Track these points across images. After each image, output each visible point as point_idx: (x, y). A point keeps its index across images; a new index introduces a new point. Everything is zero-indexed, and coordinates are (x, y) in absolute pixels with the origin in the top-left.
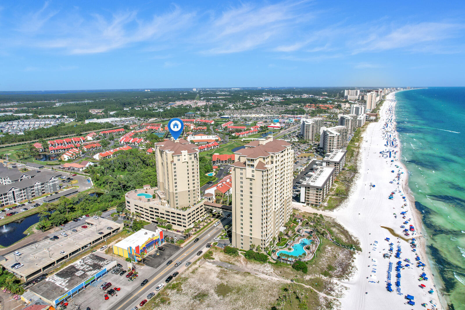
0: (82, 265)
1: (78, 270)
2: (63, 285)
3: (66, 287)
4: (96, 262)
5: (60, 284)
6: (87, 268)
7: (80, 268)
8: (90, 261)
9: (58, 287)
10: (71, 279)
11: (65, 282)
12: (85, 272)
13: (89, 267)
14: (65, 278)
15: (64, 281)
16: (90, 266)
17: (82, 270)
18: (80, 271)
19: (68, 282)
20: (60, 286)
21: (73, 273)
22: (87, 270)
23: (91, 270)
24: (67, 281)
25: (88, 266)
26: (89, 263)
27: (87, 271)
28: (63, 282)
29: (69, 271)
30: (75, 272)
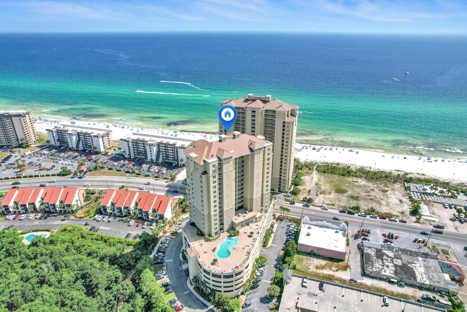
0: (388, 267)
1: (396, 266)
2: (419, 265)
3: (419, 261)
4: (374, 258)
5: (421, 267)
6: (387, 260)
7: (392, 266)
8: (377, 264)
9: (424, 266)
10: (409, 263)
11: (415, 265)
12: (393, 258)
13: (385, 259)
14: (413, 269)
15: (415, 267)
16: (382, 260)
17: (393, 262)
18: (395, 263)
19: (414, 263)
20: (422, 266)
21: (402, 268)
22: (389, 259)
23: (387, 256)
24: (413, 265)
25: (384, 261)
26: (381, 262)
27: (391, 257)
28: (417, 268)
29: (403, 273)
30: (400, 266)
